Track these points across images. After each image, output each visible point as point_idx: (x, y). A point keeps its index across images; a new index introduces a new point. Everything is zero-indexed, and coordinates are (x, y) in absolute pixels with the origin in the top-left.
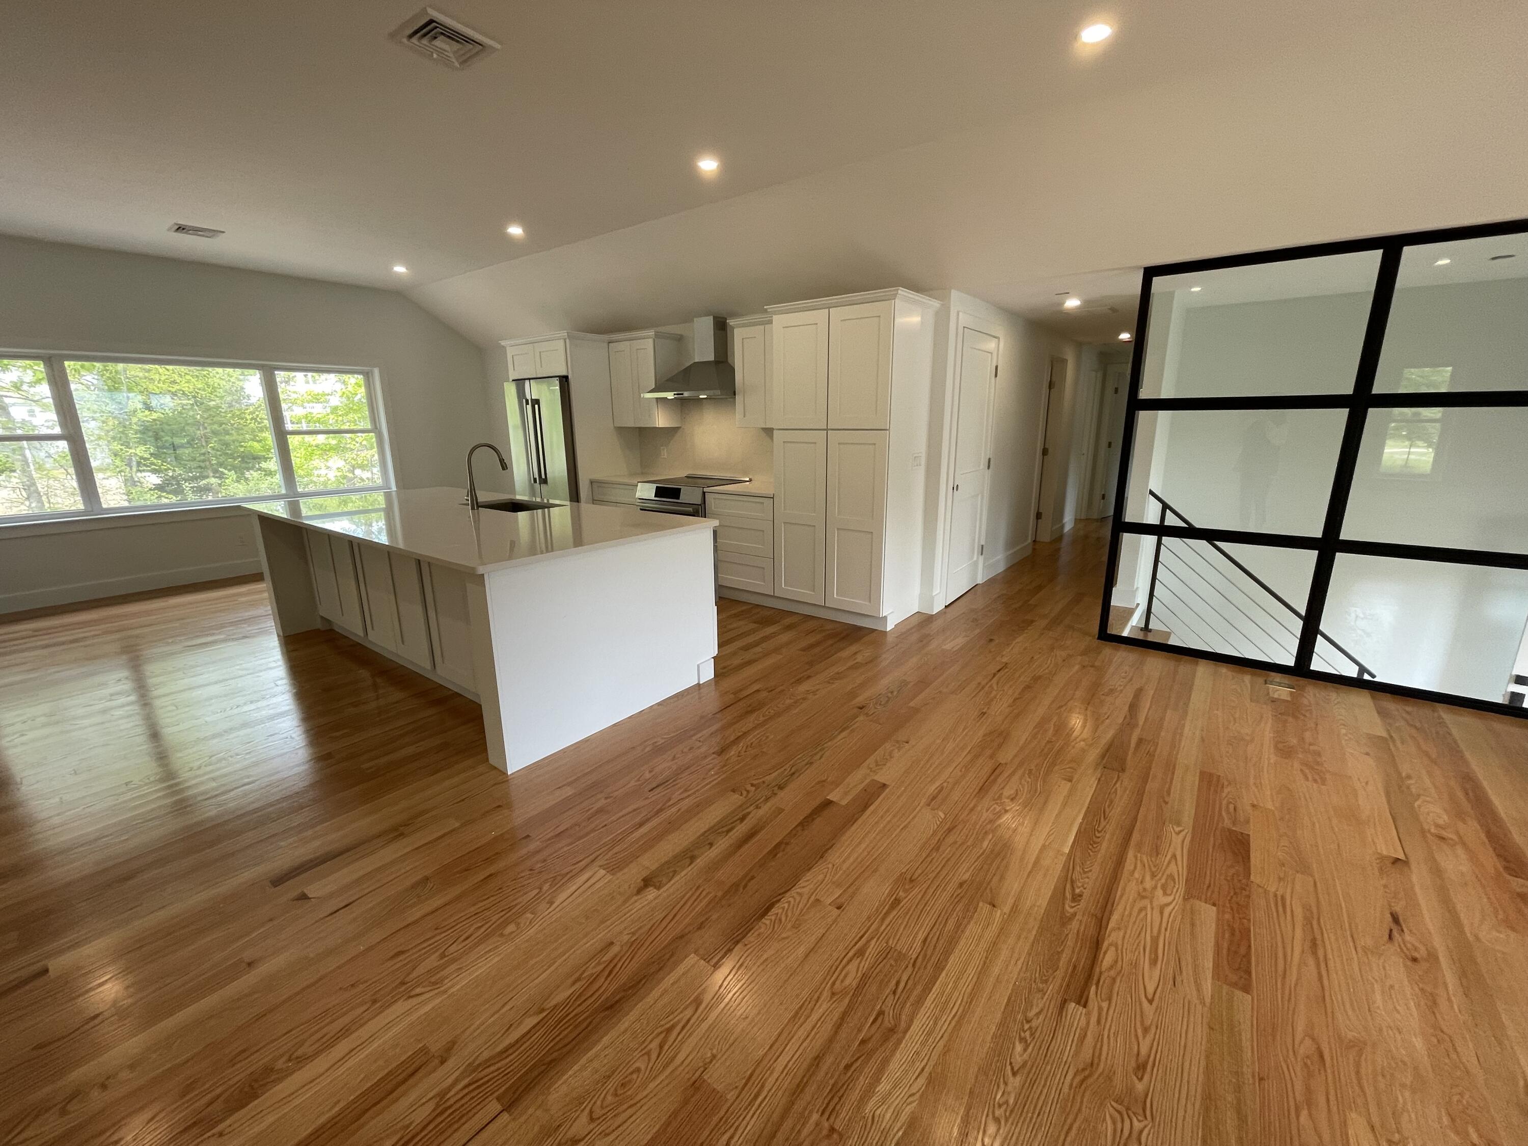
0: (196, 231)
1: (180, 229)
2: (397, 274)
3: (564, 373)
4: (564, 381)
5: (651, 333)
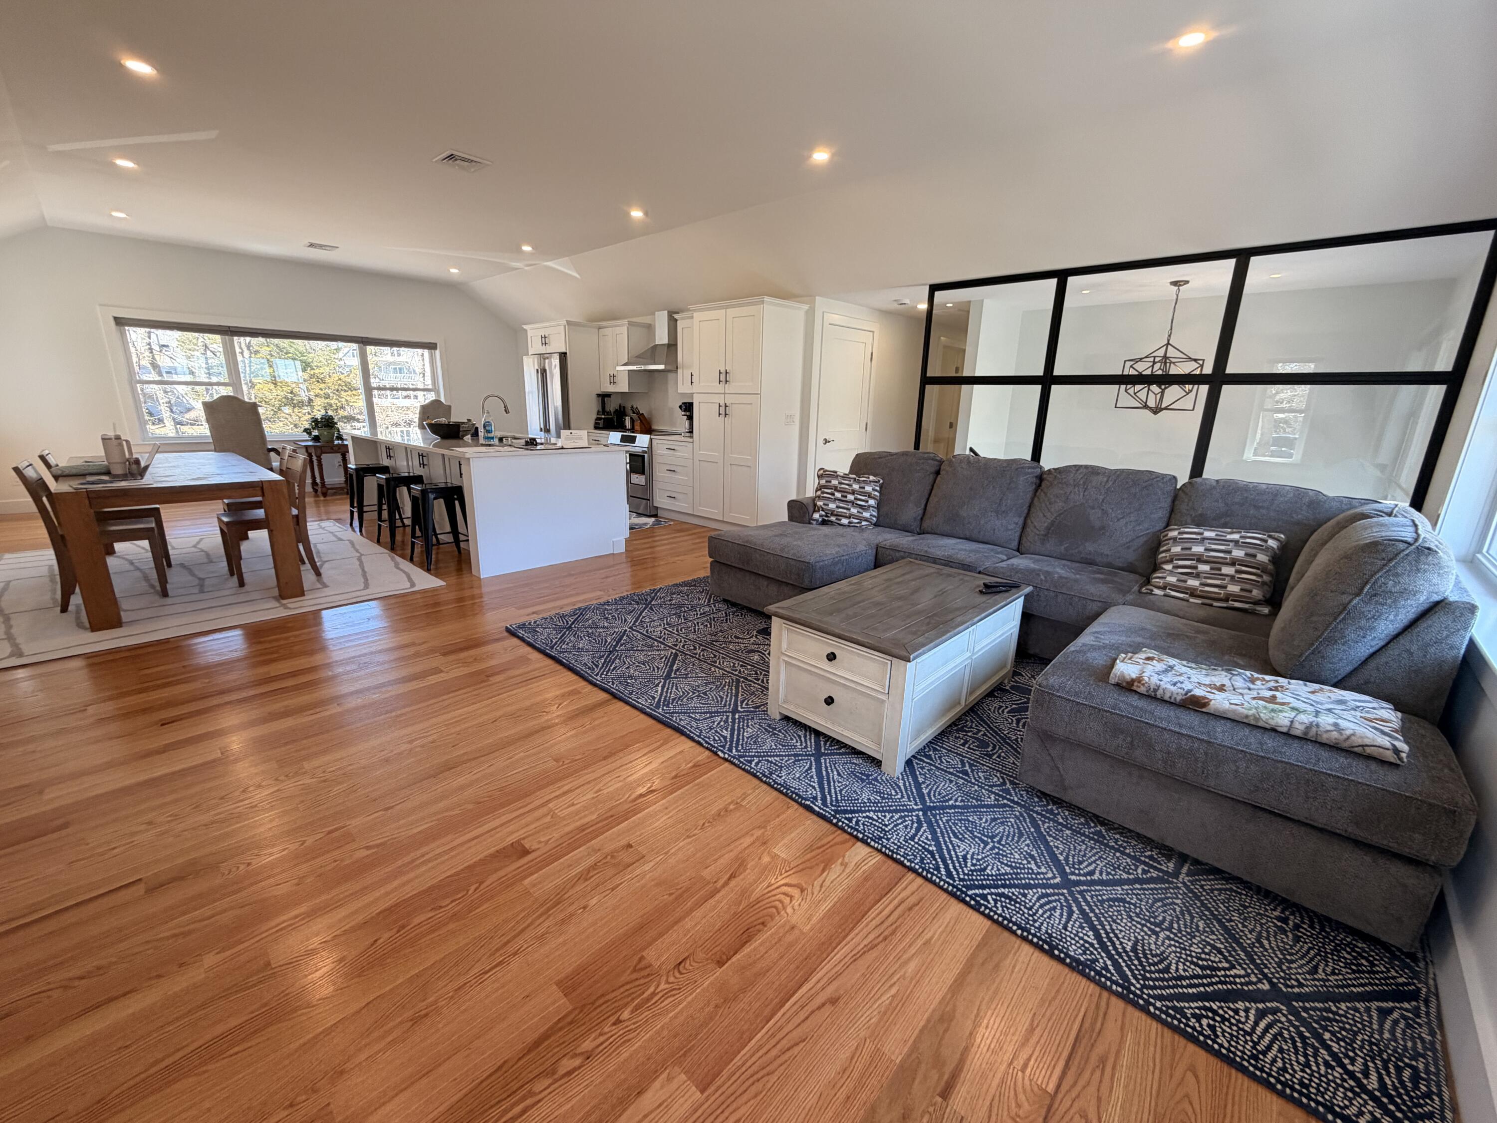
0: (321, 246)
1: (312, 245)
2: (452, 273)
3: (564, 350)
4: (563, 356)
5: (625, 322)
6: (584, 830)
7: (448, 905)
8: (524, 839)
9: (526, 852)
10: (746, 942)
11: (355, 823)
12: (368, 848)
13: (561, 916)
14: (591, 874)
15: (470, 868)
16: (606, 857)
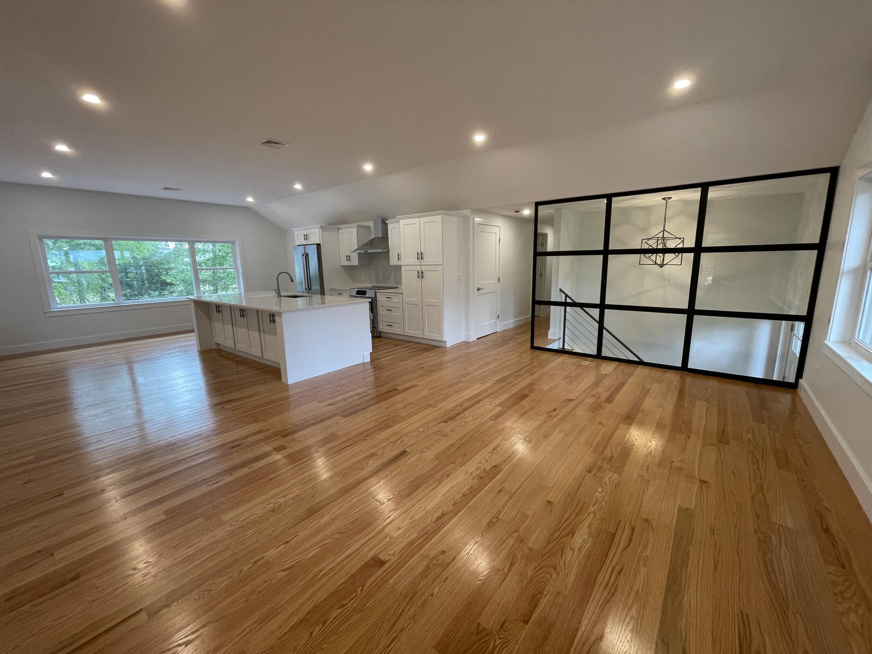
0: (170, 189)
1: (165, 189)
2: (249, 202)
3: (319, 243)
4: (318, 245)
5: (355, 225)
6: (412, 545)
7: (348, 604)
8: (379, 553)
9: (382, 563)
10: (536, 606)
11: (270, 554)
12: (284, 570)
13: (420, 602)
14: (428, 573)
15: (353, 576)
16: (432, 561)
